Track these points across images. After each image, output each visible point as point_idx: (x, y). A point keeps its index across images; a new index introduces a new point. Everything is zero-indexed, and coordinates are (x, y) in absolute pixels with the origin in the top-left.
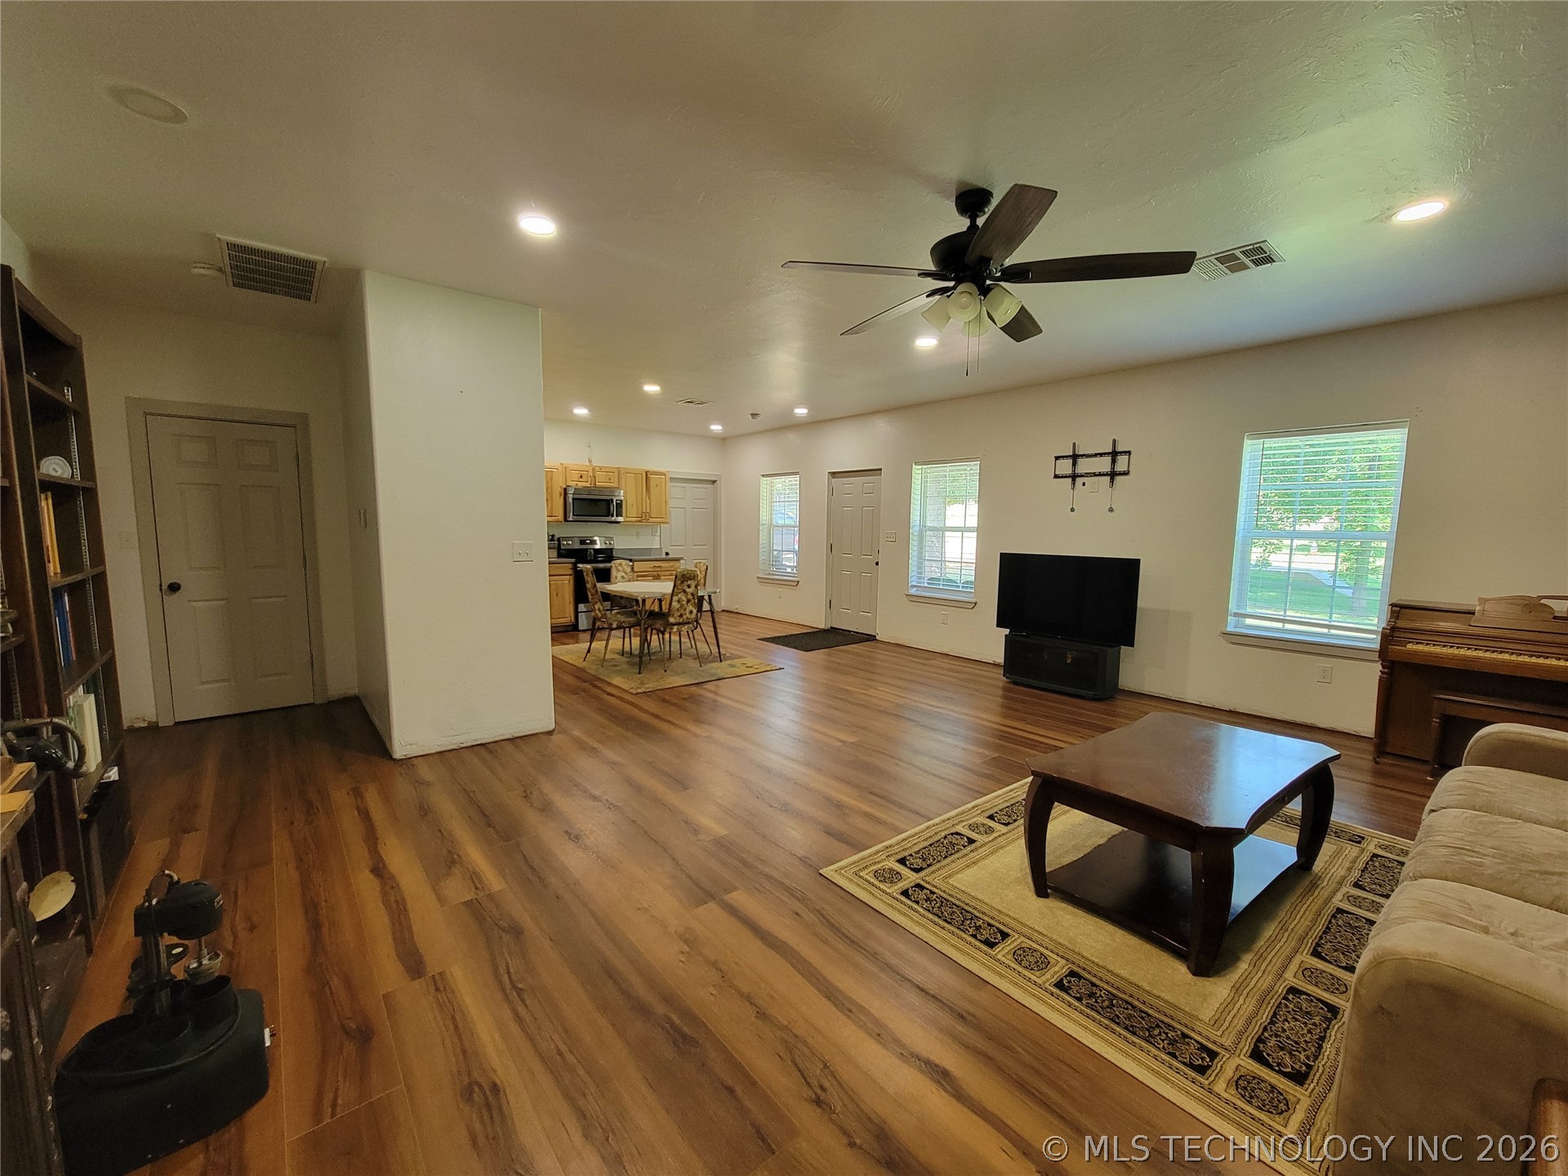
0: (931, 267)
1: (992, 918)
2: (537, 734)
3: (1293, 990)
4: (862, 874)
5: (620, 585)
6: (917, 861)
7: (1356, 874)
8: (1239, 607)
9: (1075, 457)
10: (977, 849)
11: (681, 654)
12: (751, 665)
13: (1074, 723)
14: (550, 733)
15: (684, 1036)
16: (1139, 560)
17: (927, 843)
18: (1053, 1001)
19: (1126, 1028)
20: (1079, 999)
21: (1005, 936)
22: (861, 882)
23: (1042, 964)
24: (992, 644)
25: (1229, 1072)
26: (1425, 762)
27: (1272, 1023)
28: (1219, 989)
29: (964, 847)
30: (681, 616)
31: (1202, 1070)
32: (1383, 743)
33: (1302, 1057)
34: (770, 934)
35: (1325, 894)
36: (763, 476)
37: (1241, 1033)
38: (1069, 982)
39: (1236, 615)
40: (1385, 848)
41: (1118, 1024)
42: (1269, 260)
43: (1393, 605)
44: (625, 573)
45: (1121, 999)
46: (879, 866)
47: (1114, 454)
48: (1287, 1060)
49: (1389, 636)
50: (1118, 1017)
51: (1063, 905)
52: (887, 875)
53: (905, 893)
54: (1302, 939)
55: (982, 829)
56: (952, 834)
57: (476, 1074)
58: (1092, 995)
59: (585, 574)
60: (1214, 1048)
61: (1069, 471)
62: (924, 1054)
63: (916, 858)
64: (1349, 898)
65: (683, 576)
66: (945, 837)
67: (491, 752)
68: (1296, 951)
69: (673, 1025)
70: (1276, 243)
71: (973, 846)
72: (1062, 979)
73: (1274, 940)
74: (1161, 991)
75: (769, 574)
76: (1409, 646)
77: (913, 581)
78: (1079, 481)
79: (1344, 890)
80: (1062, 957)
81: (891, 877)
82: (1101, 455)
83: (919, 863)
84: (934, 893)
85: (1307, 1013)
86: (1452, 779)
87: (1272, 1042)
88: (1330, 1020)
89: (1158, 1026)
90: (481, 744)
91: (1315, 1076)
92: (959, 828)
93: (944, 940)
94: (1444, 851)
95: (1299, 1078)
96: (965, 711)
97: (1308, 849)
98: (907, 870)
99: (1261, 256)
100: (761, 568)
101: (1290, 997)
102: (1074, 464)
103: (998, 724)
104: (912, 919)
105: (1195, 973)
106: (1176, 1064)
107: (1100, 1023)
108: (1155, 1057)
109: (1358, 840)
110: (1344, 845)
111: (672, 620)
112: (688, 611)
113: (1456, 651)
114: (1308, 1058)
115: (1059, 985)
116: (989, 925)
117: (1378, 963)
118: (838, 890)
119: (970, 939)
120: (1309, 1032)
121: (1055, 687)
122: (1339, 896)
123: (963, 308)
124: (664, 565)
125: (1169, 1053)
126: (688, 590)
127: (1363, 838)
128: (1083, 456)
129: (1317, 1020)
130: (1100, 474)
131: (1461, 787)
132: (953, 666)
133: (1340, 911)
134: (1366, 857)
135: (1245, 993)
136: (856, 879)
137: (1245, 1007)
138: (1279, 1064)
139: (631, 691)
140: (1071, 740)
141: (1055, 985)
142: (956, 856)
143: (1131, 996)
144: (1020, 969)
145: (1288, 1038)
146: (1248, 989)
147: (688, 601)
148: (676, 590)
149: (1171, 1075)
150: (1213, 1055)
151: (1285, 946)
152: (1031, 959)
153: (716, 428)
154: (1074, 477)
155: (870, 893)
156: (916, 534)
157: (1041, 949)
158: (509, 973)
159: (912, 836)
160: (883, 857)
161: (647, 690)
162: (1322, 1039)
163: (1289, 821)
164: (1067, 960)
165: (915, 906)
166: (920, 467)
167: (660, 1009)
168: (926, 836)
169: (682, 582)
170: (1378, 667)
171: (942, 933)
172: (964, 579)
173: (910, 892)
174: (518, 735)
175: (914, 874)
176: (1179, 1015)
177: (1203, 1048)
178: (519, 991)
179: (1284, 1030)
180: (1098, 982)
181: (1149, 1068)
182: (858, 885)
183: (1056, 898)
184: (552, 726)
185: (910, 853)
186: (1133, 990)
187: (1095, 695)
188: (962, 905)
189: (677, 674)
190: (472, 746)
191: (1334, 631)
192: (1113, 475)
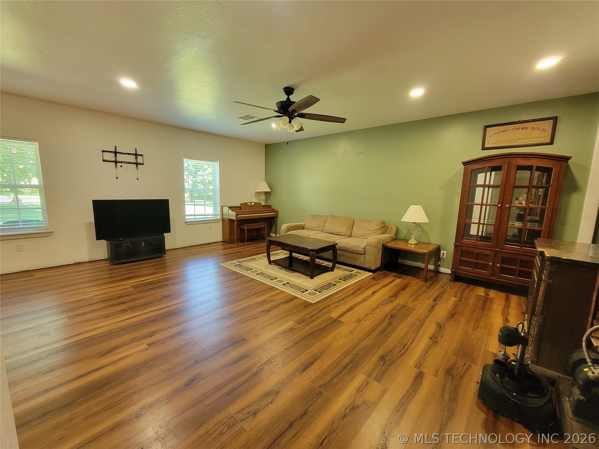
9: (115, 153)
16: (168, 200)
39: (187, 215)
47: (136, 155)
61: (112, 159)
78: (119, 164)
82: (129, 154)
102: (116, 156)
128: (120, 153)
130: (130, 163)
154: (115, 162)
158: (400, 351)
178: (404, 346)
191: (206, 217)
192: (137, 164)
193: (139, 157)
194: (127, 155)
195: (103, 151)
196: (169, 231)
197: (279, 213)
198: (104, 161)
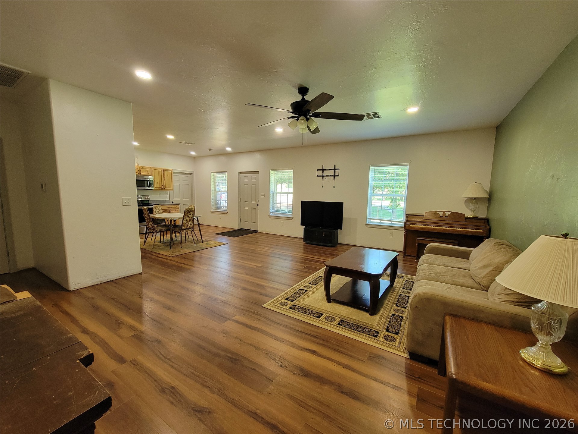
0: (291, 110)
1: (317, 310)
2: (135, 275)
3: (393, 315)
4: (276, 305)
5: (157, 215)
6: (292, 298)
7: (403, 286)
8: (369, 216)
9: (323, 170)
10: (308, 293)
11: (186, 241)
12: (215, 243)
13: (328, 254)
14: (141, 274)
15: (234, 359)
16: (343, 203)
17: (293, 293)
18: (339, 328)
19: (357, 331)
20: (345, 326)
21: (322, 314)
22: (276, 307)
23: (333, 320)
24: (299, 231)
25: (382, 335)
26: (415, 257)
27: (390, 323)
28: (377, 317)
29: (304, 293)
30: (187, 226)
31: (376, 336)
32: (405, 253)
33: (397, 329)
34: (251, 326)
35: (397, 291)
36: (212, 172)
37: (383, 327)
38: (341, 323)
39: (369, 219)
40: (408, 278)
41: (355, 330)
42: (378, 117)
43: (407, 214)
44: (159, 210)
45: (355, 324)
46: (280, 302)
47: (335, 169)
48: (394, 330)
49: (406, 223)
50: (355, 329)
51: (335, 304)
52: (284, 304)
53: (291, 308)
54: (393, 303)
55: (308, 287)
56: (300, 290)
57: (163, 386)
58: (347, 325)
59: (144, 211)
60: (378, 331)
61: (321, 174)
62: (308, 348)
63: (291, 298)
64: (402, 291)
65: (188, 210)
66: (298, 291)
67: (116, 283)
68: (392, 306)
69: (229, 357)
70: (380, 113)
71: (307, 292)
72: (339, 322)
73: (387, 304)
74: (364, 321)
75: (215, 210)
76: (411, 225)
77: (271, 211)
78: (325, 178)
79: (401, 290)
80: (338, 317)
81: (285, 304)
82: (331, 170)
83: (292, 299)
84: (299, 307)
85: (397, 319)
86: (422, 258)
87: (390, 327)
88: (401, 320)
89: (365, 329)
90: (111, 281)
91: (400, 332)
92: (301, 288)
93: (305, 318)
94: (423, 274)
95: (397, 333)
96: (294, 253)
97: (392, 281)
98: (290, 302)
99: (376, 116)
100: (212, 207)
101: (393, 316)
102: (323, 172)
103: (303, 256)
104: (295, 315)
105: (371, 315)
106: (370, 336)
107: (351, 331)
108: (365, 336)
109: (402, 277)
110: (400, 279)
111: (183, 228)
112: (190, 224)
113: (421, 226)
114: (398, 329)
115: (339, 324)
116: (317, 312)
117: (415, 296)
118: (270, 310)
119: (312, 317)
120: (398, 323)
121: (320, 244)
122: (400, 291)
123: (302, 124)
124: (173, 206)
125: (368, 334)
126: (190, 216)
127: (403, 277)
128: (325, 170)
129: (399, 320)
130: (331, 176)
131: (424, 260)
132: (286, 239)
133: (401, 295)
134: (404, 281)
135: (383, 317)
136: (275, 306)
137: (383, 320)
138: (392, 331)
139: (170, 256)
140: (328, 259)
141: (338, 324)
142: (303, 295)
143: (357, 323)
144: (328, 322)
145: (394, 325)
146: (383, 316)
147: (190, 220)
148: (185, 216)
149: (369, 339)
150: (378, 333)
151: (390, 305)
152: (330, 319)
153: (193, 153)
154: (323, 176)
155: (280, 309)
156: (272, 194)
157: (332, 316)
158: (162, 354)
159: (288, 292)
160: (281, 299)
161: (176, 255)
162: (401, 324)
163: (387, 275)
164: (339, 317)
165: (295, 311)
166: (273, 171)
167: (223, 353)
168: (292, 291)
169: (188, 213)
170: (404, 231)
171: (304, 317)
172: (289, 210)
173: (292, 307)
174: (127, 276)
175: (292, 302)
176: (369, 325)
177: (376, 332)
178: (168, 359)
179: (392, 324)
180: (348, 322)
181: (364, 339)
182: (276, 308)
183: (333, 302)
184: (140, 271)
185: (289, 296)
186: (358, 322)
187: (332, 245)
188: (308, 308)
189: (186, 248)
190: (106, 282)
191: (393, 222)
192: (334, 176)
193: (336, 171)
194: (330, 171)
195: (318, 170)
196: (341, 229)
198: (317, 176)
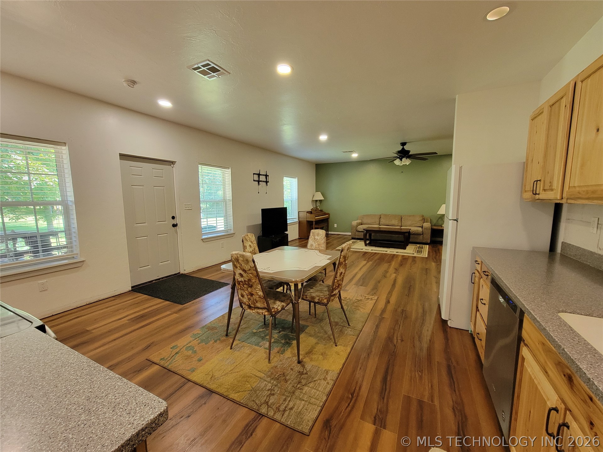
9: (259, 175)
47: (266, 175)
82: (263, 175)
105: (405, 249)
130: (264, 182)
154: (259, 181)
166: (201, 166)
195: (256, 174)
197: (331, 216)
198: (253, 181)
